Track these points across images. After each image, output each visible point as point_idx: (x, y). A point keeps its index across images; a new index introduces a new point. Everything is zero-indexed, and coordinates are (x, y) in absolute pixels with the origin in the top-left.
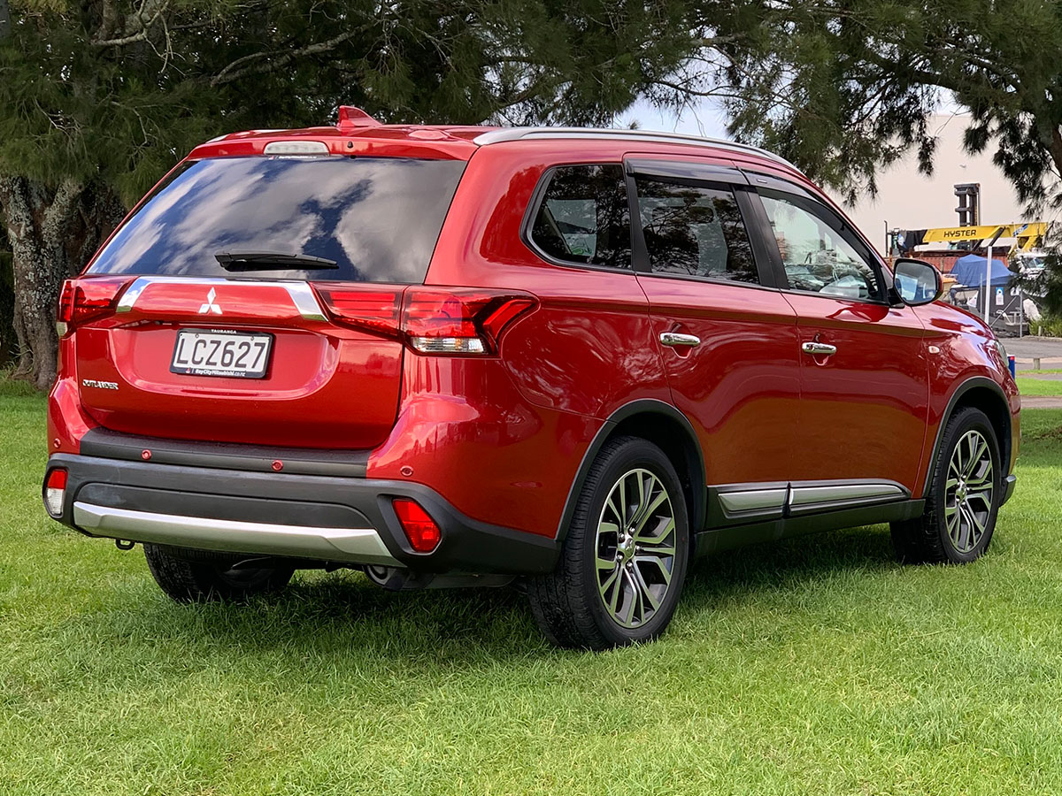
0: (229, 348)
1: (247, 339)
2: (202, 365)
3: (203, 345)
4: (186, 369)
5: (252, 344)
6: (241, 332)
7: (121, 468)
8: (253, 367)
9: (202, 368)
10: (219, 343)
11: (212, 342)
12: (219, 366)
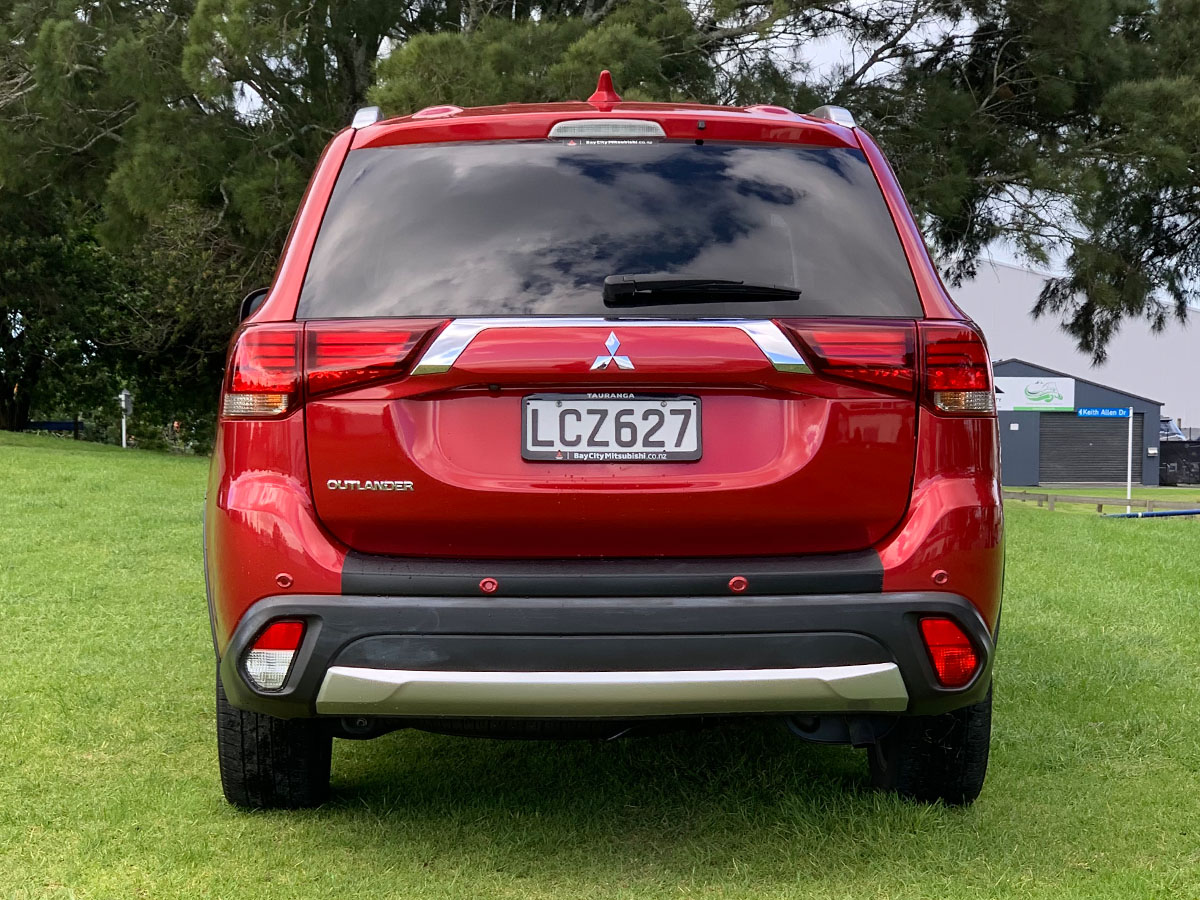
0: (624, 419)
1: (655, 405)
2: (583, 446)
3: (574, 417)
4: (555, 453)
5: (666, 411)
6: (642, 394)
7: (437, 609)
8: (678, 444)
9: (582, 450)
10: (604, 414)
11: (590, 412)
12: (614, 447)
